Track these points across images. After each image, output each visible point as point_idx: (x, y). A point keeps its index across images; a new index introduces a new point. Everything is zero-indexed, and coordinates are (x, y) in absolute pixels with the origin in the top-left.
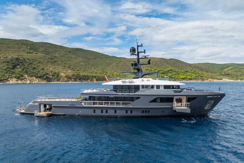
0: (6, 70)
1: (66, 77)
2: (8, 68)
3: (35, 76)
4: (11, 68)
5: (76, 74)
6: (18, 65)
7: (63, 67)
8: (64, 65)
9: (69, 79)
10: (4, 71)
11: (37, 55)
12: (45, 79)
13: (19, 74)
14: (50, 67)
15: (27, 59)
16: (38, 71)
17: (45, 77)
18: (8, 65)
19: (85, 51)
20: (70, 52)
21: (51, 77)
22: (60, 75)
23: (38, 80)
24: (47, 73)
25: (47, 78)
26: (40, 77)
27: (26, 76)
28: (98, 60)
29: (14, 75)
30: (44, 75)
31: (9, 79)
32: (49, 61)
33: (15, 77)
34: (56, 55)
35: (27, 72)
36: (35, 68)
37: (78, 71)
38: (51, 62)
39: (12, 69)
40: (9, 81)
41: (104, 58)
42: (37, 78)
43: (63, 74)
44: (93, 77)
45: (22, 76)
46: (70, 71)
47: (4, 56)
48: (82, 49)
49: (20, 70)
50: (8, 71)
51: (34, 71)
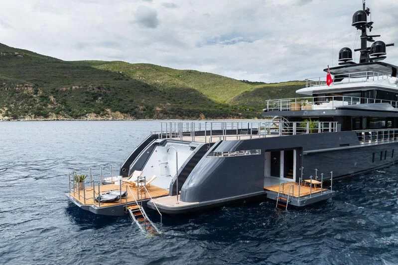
0: (84, 102)
1: (161, 112)
2: (88, 100)
3: (120, 111)
4: (90, 101)
5: (175, 108)
6: (100, 95)
7: (160, 99)
8: (162, 96)
9: (165, 115)
10: (81, 104)
11: (127, 82)
12: (133, 115)
13: (100, 108)
14: (142, 99)
15: (113, 87)
16: (125, 104)
17: (133, 113)
18: (87, 96)
19: (200, 73)
20: (179, 76)
21: (142, 112)
22: (154, 110)
23: (123, 117)
24: (137, 107)
25: (135, 113)
26: (126, 112)
27: (108, 110)
28: (218, 87)
29: (93, 110)
30: (132, 109)
31: (87, 115)
32: (142, 90)
33: (94, 112)
34: (157, 81)
35: (109, 106)
36: (122, 100)
37: (181, 103)
38: (145, 92)
39: (92, 101)
40: (87, 117)
41: (229, 83)
42: (122, 113)
43: (158, 109)
44: (200, 112)
45: (103, 110)
46: (169, 104)
47: (85, 85)
48: (196, 71)
49: (102, 102)
50: (87, 103)
51: (120, 104)
